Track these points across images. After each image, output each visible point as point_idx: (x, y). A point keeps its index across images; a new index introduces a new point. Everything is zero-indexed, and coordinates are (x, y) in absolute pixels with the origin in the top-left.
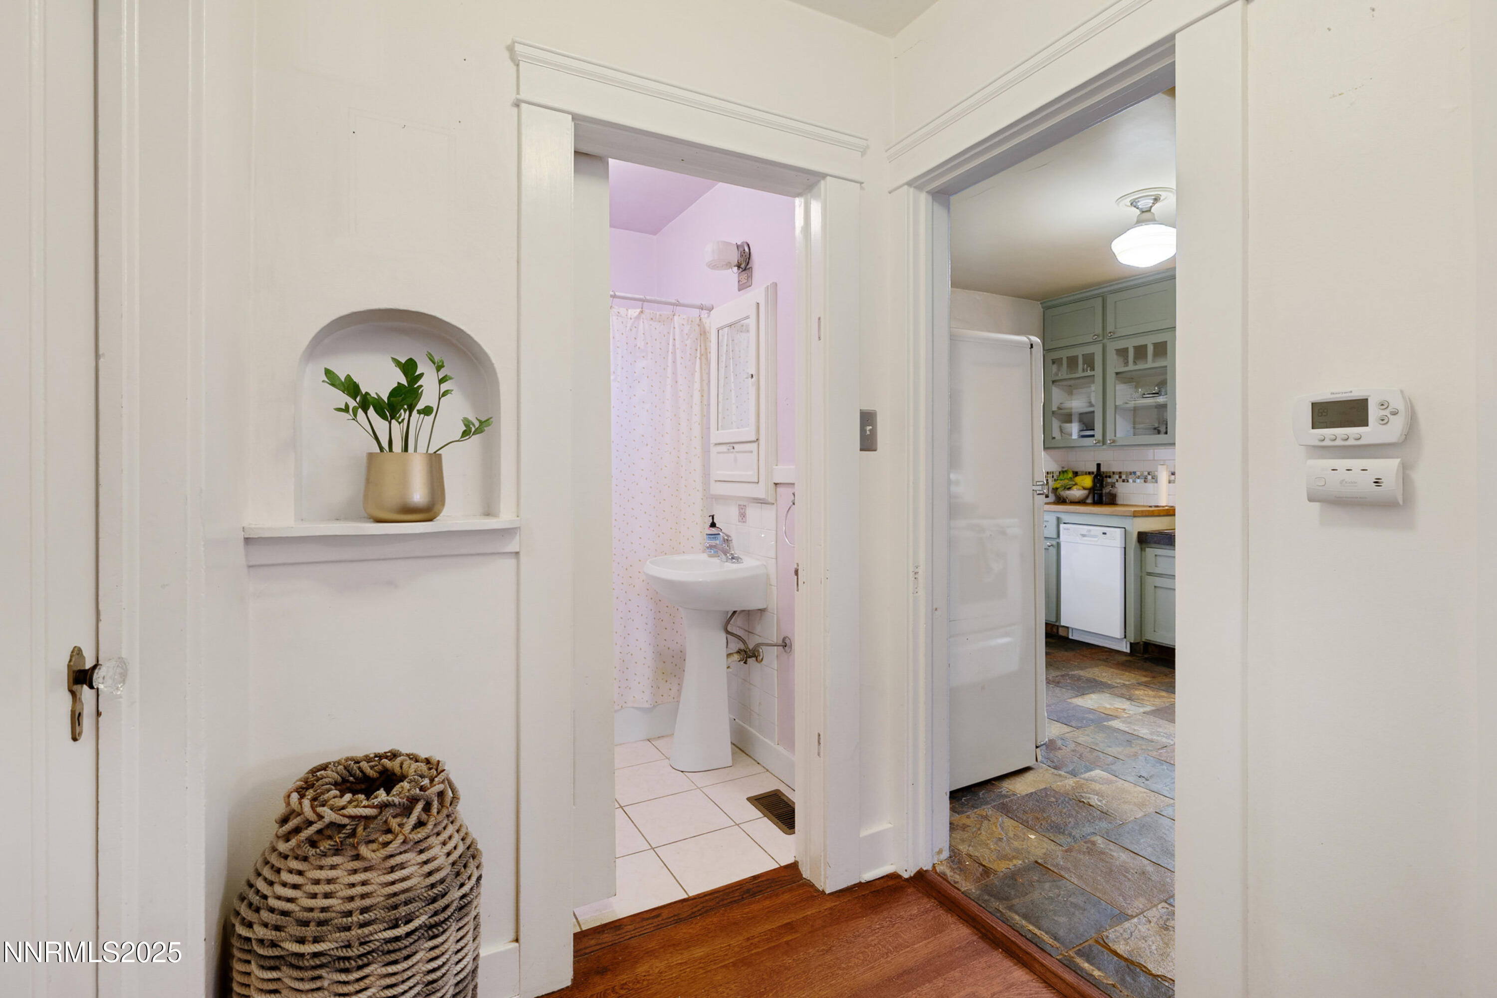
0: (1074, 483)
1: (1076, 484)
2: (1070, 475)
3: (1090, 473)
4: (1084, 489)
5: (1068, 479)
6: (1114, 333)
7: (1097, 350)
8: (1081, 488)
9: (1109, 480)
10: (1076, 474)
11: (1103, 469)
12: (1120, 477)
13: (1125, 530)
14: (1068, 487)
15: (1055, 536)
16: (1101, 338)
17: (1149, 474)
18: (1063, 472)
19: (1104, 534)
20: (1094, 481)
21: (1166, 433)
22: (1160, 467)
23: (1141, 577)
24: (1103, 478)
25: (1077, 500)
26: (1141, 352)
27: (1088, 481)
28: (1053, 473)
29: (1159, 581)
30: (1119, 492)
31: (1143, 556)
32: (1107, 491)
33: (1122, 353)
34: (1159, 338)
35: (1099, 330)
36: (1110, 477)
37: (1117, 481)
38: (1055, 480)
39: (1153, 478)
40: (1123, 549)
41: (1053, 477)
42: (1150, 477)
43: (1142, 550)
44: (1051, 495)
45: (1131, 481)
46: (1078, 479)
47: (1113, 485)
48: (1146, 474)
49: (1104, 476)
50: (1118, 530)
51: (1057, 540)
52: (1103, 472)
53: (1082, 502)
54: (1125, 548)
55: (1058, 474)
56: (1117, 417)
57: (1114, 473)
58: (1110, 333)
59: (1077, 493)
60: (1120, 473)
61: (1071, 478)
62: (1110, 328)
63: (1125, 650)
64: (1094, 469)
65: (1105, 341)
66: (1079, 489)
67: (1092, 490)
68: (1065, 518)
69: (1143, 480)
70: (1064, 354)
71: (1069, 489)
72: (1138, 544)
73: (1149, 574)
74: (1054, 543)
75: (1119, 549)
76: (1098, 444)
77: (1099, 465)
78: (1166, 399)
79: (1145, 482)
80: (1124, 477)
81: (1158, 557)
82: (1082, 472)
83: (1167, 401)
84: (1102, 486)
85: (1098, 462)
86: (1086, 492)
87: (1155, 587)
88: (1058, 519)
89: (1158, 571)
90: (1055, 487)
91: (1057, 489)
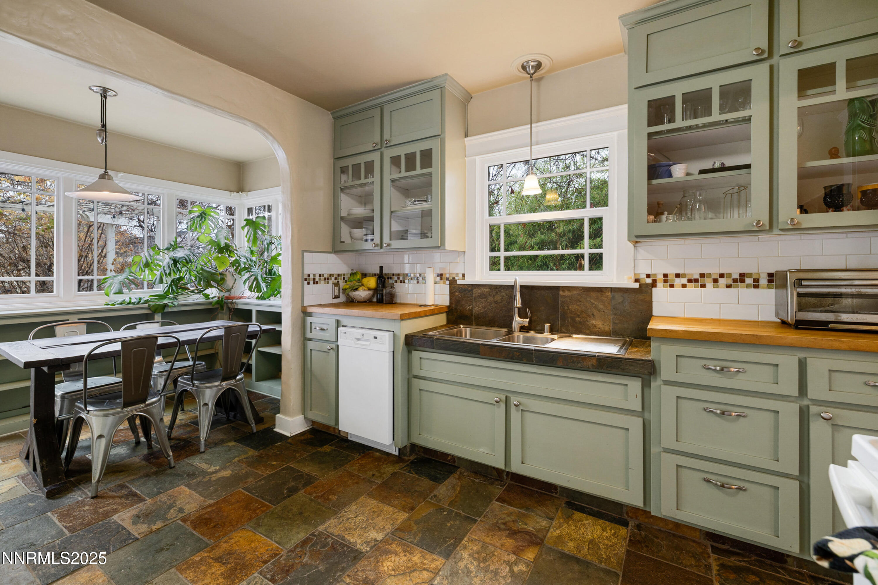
0: (360, 284)
1: (363, 285)
2: (359, 276)
3: (375, 275)
4: (369, 289)
5: (356, 280)
6: (389, 141)
7: (375, 157)
8: (366, 289)
9: (390, 281)
10: (365, 275)
11: (384, 272)
12: (399, 278)
13: (394, 334)
14: (355, 288)
15: (334, 339)
16: (379, 147)
17: (420, 275)
18: (353, 274)
19: (375, 338)
20: (377, 284)
21: (431, 237)
22: (427, 269)
23: (408, 379)
24: (385, 279)
25: (363, 300)
26: (410, 158)
27: (372, 282)
28: (344, 275)
29: (423, 384)
30: (397, 291)
31: (410, 357)
32: (388, 291)
33: (396, 161)
34: (425, 146)
35: (377, 139)
36: (391, 278)
37: (396, 282)
38: (346, 282)
39: (423, 279)
40: (392, 353)
41: (344, 278)
42: (420, 279)
43: (409, 352)
44: (341, 295)
45: (407, 281)
46: (365, 281)
47: (392, 286)
48: (418, 275)
49: (386, 277)
50: (387, 334)
51: (337, 343)
52: (386, 274)
53: (367, 303)
54: (394, 351)
55: (349, 275)
56: (393, 221)
57: (393, 275)
58: (386, 140)
59: (362, 294)
60: (399, 274)
61: (359, 280)
62: (386, 136)
63: (394, 453)
64: (378, 272)
65: (383, 149)
66: (364, 290)
67: (375, 290)
68: (344, 321)
69: (415, 282)
70: (349, 162)
71: (356, 289)
72: (405, 346)
73: (416, 377)
74: (334, 346)
75: (388, 354)
76: (376, 248)
77: (381, 268)
78: (431, 205)
79: (418, 282)
80: (401, 278)
81: (422, 360)
82: (370, 274)
83: (431, 207)
84: (384, 286)
85: (381, 265)
86: (370, 293)
87: (420, 389)
88: (338, 322)
89: (423, 374)
90: (344, 287)
91: (346, 289)
